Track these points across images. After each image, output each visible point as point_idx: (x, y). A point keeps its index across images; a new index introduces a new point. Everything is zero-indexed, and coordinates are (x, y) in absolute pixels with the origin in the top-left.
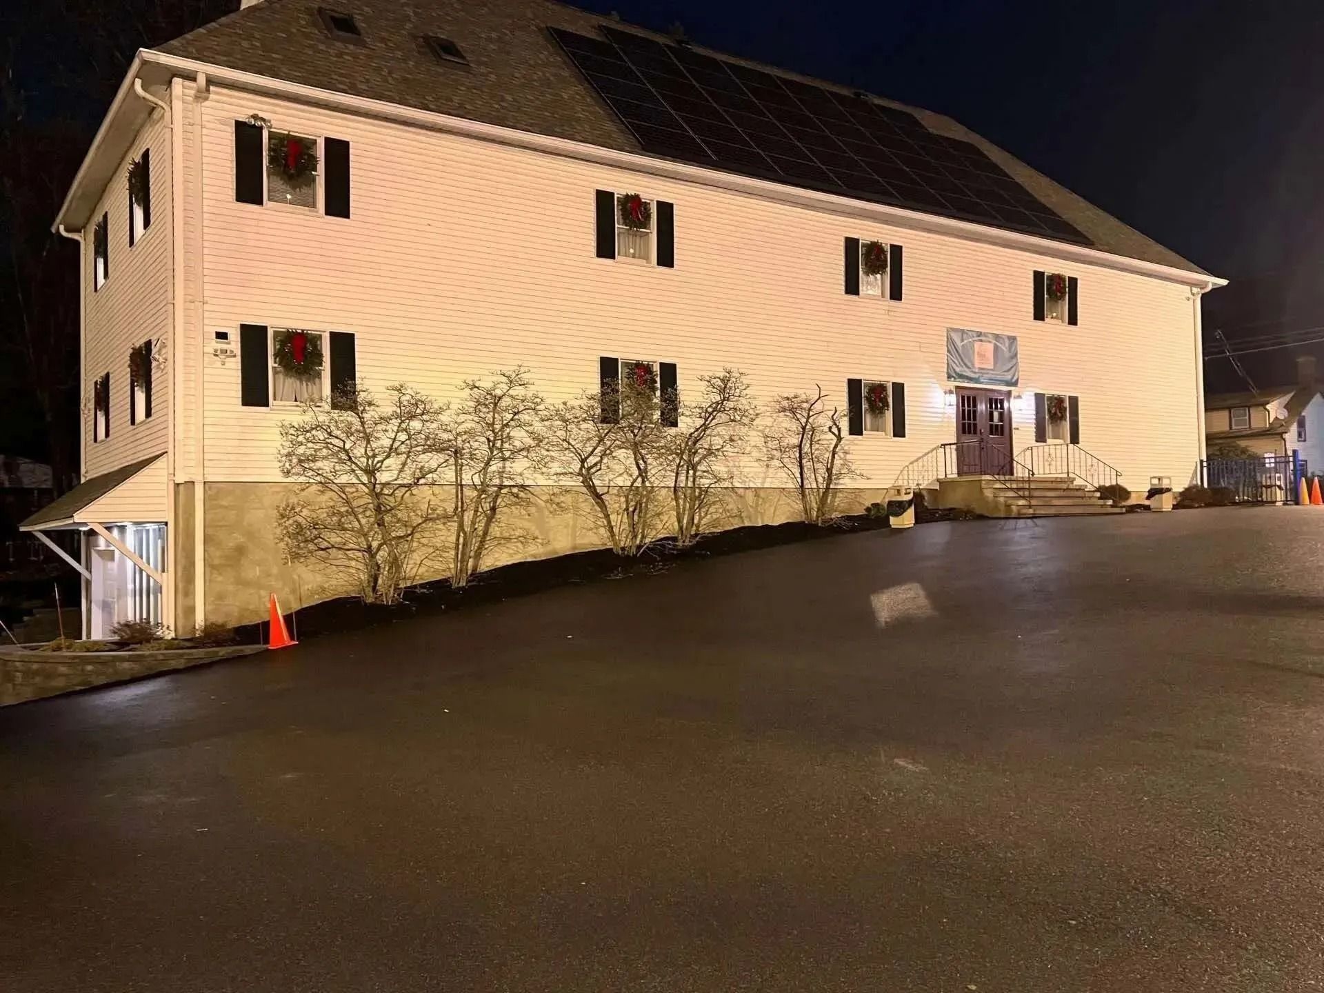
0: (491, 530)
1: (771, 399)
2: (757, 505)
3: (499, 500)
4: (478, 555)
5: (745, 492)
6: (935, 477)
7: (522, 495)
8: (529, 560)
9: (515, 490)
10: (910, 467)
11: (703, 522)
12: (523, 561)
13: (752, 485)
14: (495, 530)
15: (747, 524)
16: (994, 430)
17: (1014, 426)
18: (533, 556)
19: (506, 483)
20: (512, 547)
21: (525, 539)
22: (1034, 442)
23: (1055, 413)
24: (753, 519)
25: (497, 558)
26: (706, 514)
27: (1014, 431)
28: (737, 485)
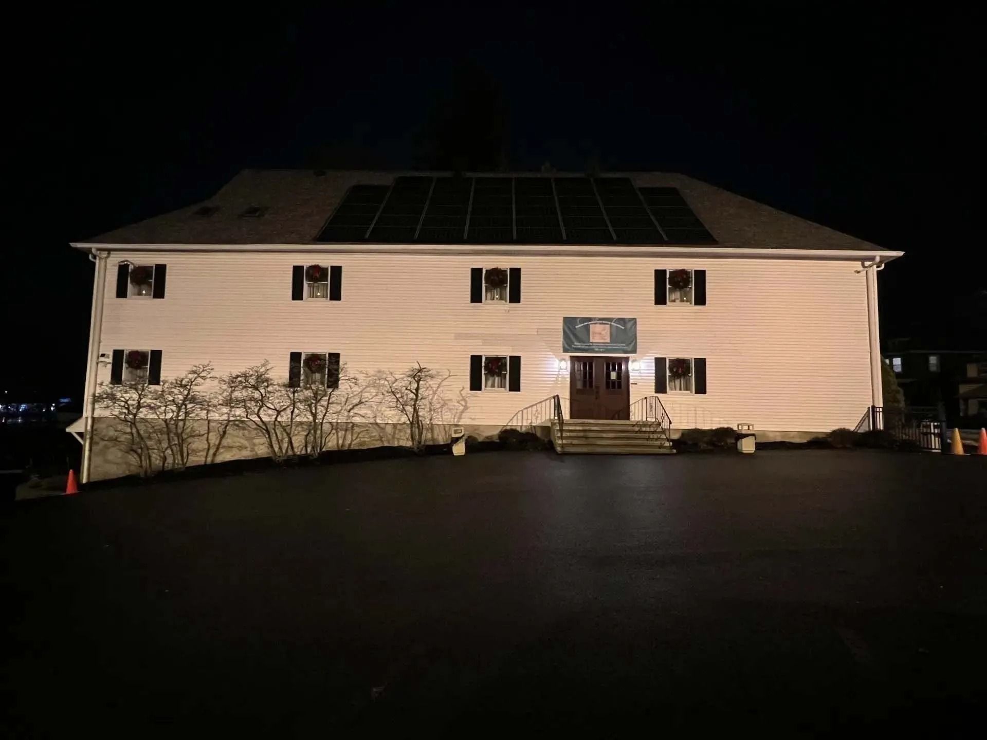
0: (222, 442)
1: (407, 370)
2: (394, 433)
3: (228, 428)
4: (215, 455)
5: (385, 426)
6: (548, 418)
7: (241, 425)
8: (243, 458)
9: (237, 423)
10: (525, 411)
11: (353, 443)
12: (239, 459)
13: (390, 422)
14: (225, 442)
15: (386, 444)
16: (610, 384)
17: (631, 381)
18: (244, 457)
19: (232, 419)
20: (235, 451)
21: (241, 448)
22: (654, 393)
23: (677, 372)
24: (391, 442)
25: (225, 456)
26: (357, 438)
27: (630, 385)
28: (378, 421)
